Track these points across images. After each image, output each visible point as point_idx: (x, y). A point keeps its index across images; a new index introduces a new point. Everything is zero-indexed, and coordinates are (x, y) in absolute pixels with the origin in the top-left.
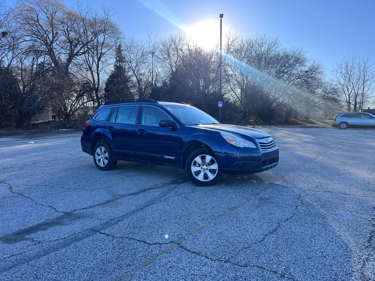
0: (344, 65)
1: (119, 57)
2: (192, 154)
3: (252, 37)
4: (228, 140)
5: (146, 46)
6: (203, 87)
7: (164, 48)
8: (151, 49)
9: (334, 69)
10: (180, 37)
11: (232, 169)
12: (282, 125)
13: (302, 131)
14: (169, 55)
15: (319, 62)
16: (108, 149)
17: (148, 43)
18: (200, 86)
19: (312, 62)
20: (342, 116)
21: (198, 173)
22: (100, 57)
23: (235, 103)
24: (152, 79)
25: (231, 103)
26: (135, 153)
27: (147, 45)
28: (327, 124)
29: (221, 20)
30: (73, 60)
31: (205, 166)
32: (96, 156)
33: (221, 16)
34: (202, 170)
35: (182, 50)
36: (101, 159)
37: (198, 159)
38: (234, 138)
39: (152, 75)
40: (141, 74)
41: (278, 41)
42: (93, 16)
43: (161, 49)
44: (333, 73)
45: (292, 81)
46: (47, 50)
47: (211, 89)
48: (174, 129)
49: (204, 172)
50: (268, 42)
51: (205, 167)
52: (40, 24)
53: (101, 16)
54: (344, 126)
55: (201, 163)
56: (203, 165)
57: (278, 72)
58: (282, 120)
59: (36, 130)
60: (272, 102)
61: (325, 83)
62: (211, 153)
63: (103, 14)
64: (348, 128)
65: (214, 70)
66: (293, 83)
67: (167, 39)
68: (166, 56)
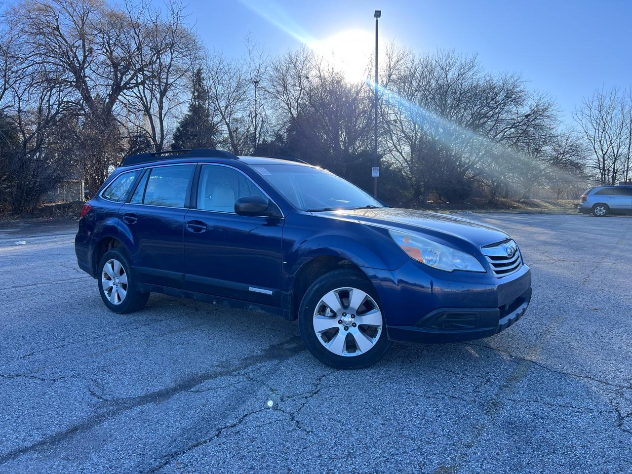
0: (596, 103)
1: (197, 90)
2: (314, 286)
3: (431, 55)
4: (409, 251)
5: (244, 70)
6: (344, 142)
7: (277, 74)
8: (253, 75)
9: (579, 108)
10: (305, 55)
11: (421, 330)
12: (484, 209)
13: (526, 220)
14: (285, 87)
15: (550, 99)
16: (127, 265)
17: (248, 64)
18: (339, 142)
19: (536, 98)
20: (596, 194)
21: (330, 334)
22: (165, 90)
23: (400, 171)
24: (256, 129)
25: (394, 171)
26: (183, 276)
27: (245, 68)
28: (563, 207)
29: (377, 21)
30: (119, 97)
31: (349, 316)
32: (104, 279)
33: (378, 14)
34: (341, 327)
35: (307, 78)
36: (114, 287)
37: (331, 299)
38: (425, 245)
39: (254, 122)
40: (236, 120)
41: (476, 61)
42: (152, 19)
43: (271, 77)
44: (575, 117)
45: (502, 131)
46: (75, 80)
47: (360, 146)
48: (273, 222)
49: (348, 332)
50: (458, 63)
51: (348, 319)
52: (61, 34)
53: (165, 18)
54: (600, 210)
55: (339, 310)
56: (344, 315)
57: (477, 116)
58: (482, 200)
59: (46, 218)
60: (467, 169)
61: (557, 136)
62: (365, 284)
63: (170, 15)
64: (610, 213)
65: (365, 112)
66: (504, 135)
67: (283, 58)
68: (281, 89)
